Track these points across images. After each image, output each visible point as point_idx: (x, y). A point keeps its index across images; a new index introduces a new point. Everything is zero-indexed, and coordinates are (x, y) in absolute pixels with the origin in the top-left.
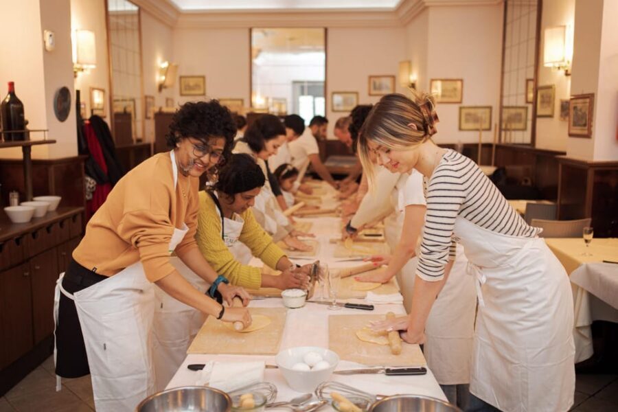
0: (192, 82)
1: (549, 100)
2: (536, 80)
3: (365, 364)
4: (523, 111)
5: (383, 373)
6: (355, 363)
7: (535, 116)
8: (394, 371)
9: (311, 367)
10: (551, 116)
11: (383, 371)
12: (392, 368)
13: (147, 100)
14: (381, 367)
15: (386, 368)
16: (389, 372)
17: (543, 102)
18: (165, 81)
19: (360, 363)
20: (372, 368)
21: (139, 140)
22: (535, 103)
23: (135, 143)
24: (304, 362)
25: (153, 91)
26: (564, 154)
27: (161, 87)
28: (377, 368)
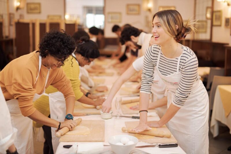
0: (32, 6)
1: (219, 18)
2: (212, 8)
3: (148, 143)
4: (205, 23)
5: (157, 147)
6: (144, 143)
7: (212, 26)
8: (163, 145)
9: (124, 144)
10: (220, 26)
11: (157, 146)
12: (161, 144)
13: (11, 16)
14: (156, 144)
15: (159, 144)
16: (160, 146)
17: (216, 19)
18: (20, 6)
19: (146, 142)
20: (152, 145)
21: (7, 37)
22: (212, 19)
23: (4, 39)
24: (121, 142)
25: (13, 11)
26: (228, 44)
27: (18, 8)
28: (154, 144)
